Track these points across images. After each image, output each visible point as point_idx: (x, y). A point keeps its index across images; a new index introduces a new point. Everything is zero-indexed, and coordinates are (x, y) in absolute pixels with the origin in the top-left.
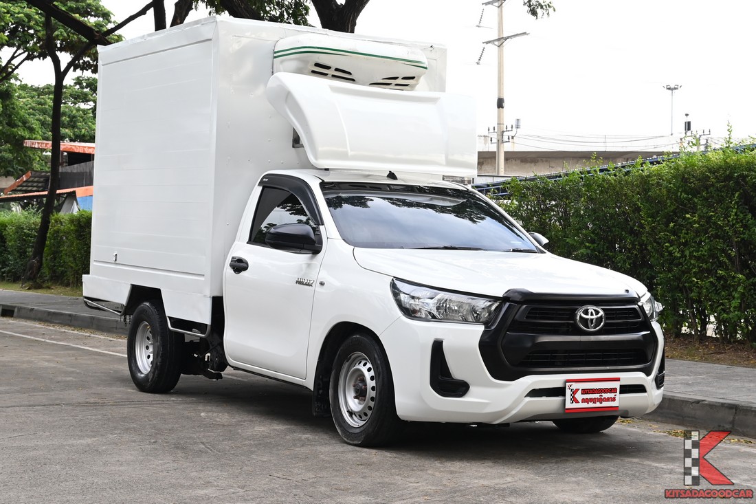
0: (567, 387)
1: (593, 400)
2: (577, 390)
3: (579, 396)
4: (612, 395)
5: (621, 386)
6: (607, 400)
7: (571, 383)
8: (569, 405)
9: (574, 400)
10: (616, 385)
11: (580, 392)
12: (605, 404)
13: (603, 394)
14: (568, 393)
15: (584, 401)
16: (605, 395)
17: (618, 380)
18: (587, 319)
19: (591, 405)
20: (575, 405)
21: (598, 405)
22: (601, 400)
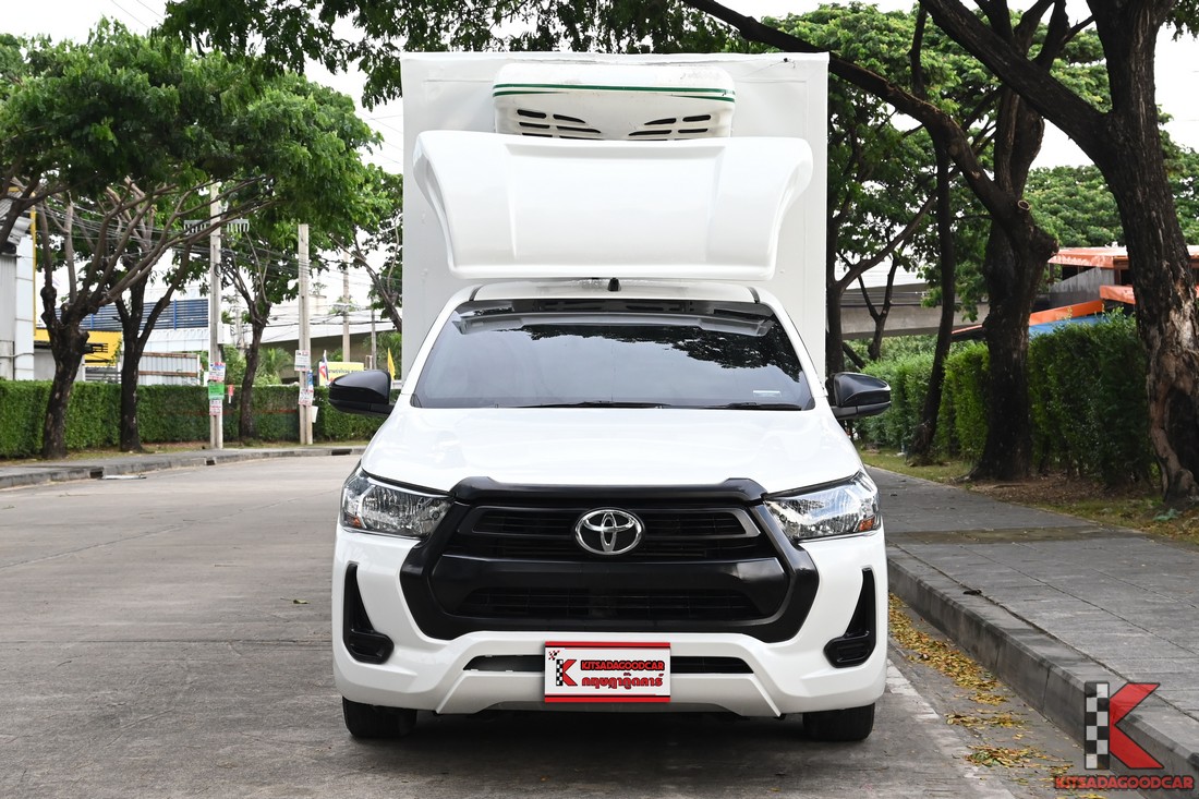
0: (547, 656)
1: (612, 683)
2: (571, 662)
3: (575, 672)
4: (654, 674)
5: (673, 659)
6: (644, 682)
7: (556, 649)
8: (552, 688)
9: (564, 679)
10: (664, 656)
11: (577, 665)
12: (636, 690)
13: (631, 672)
14: (551, 666)
15: (586, 682)
16: (635, 674)
17: (666, 646)
18: (599, 533)
19: (605, 690)
20: (566, 690)
21: (621, 690)
22: (627, 683)
